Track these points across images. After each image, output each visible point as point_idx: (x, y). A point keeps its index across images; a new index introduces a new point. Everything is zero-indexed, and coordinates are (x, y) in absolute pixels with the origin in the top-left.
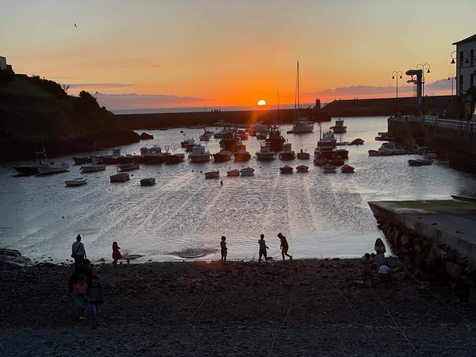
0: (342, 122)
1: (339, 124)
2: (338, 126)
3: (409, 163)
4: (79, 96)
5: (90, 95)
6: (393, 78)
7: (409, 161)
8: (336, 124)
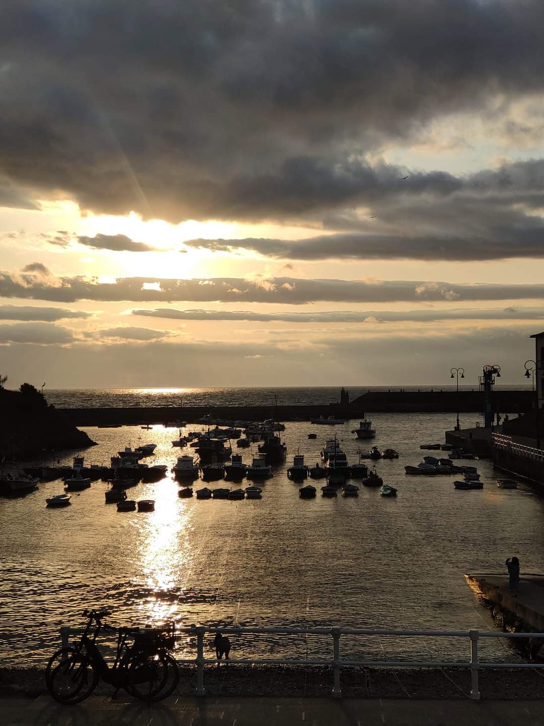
0: (369, 424)
1: (365, 426)
2: (363, 429)
3: (455, 485)
4: (20, 391)
5: (36, 390)
6: (452, 377)
7: (455, 482)
8: (361, 427)
